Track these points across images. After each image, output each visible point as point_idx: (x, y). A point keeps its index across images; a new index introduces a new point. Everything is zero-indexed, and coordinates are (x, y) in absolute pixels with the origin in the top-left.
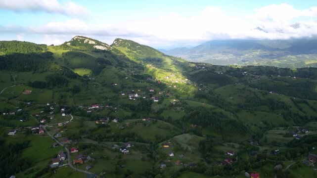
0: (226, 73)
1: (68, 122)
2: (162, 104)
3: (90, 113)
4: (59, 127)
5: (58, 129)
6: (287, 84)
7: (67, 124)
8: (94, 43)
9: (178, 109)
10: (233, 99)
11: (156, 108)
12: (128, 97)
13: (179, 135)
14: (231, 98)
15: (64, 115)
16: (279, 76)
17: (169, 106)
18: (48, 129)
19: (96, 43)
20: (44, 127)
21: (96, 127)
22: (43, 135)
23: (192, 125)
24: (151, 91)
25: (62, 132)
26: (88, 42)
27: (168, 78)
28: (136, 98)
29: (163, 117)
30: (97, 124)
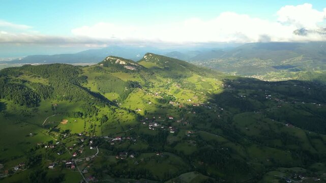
0: (249, 97)
1: (94, 156)
2: (178, 136)
3: (113, 145)
4: (87, 162)
5: (86, 164)
6: (308, 114)
7: (93, 158)
8: (124, 63)
9: (191, 142)
10: (248, 130)
11: (171, 140)
12: (148, 127)
13: (185, 173)
14: (247, 128)
15: (91, 148)
16: (303, 103)
17: (183, 139)
18: (78, 164)
19: (126, 63)
20: (76, 161)
21: (116, 162)
22: (74, 170)
23: (200, 163)
24: (170, 118)
25: (88, 167)
26: (119, 62)
27: (190, 100)
28: (155, 127)
29: (176, 151)
30: (117, 159)
